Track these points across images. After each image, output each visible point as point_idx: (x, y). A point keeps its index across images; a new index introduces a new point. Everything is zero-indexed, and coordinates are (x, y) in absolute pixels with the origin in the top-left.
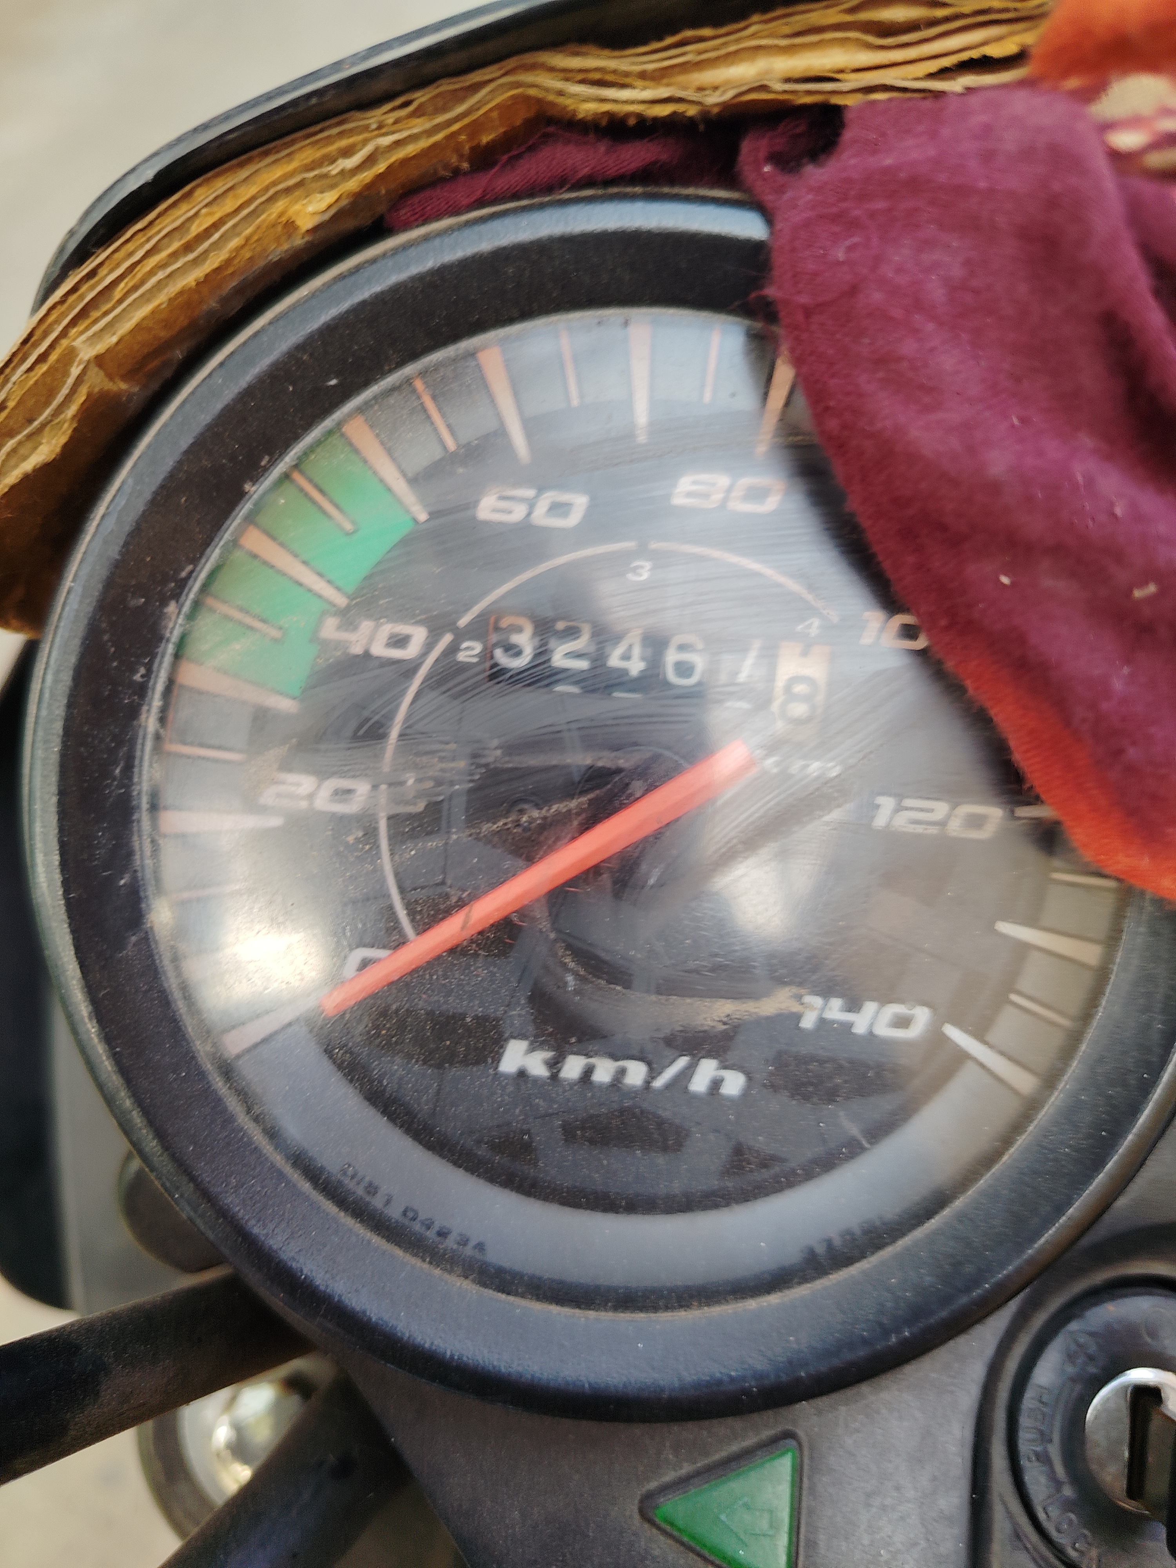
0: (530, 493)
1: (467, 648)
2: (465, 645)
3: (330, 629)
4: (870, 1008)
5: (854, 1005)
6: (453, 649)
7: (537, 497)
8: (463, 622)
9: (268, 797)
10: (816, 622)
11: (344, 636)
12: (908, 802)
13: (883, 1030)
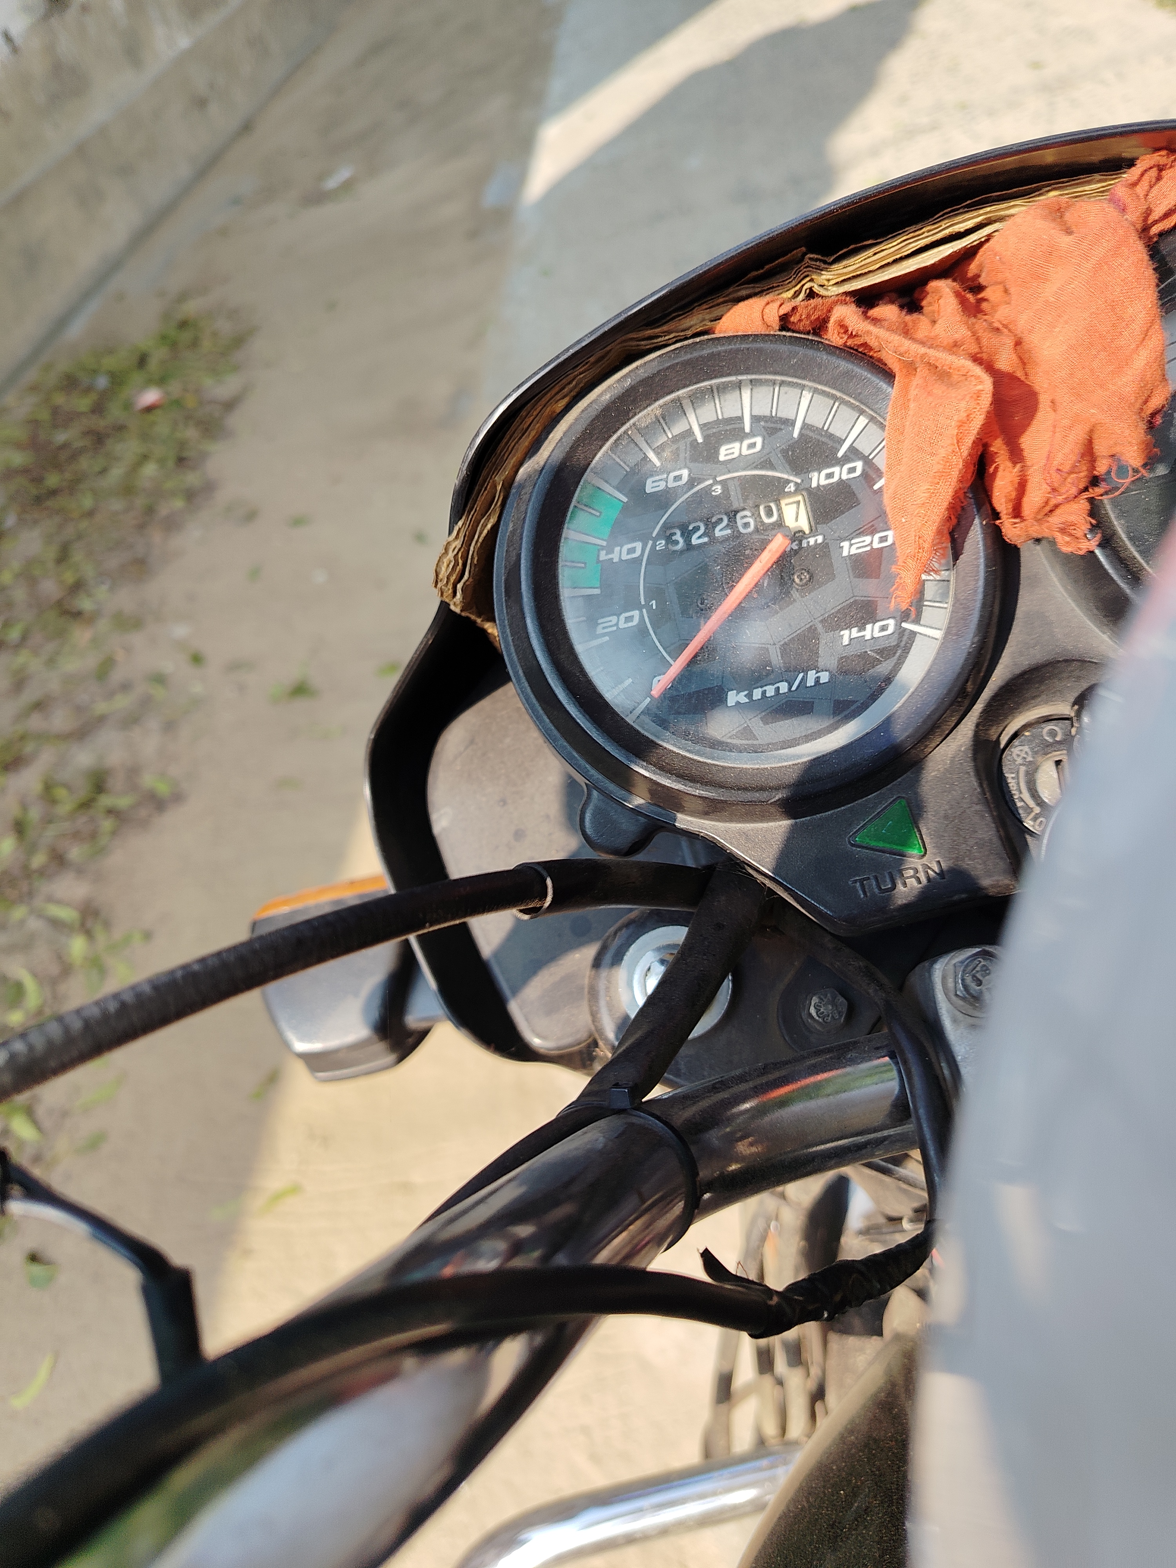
0: (665, 476)
1: (660, 544)
2: (658, 543)
3: (603, 556)
4: (869, 627)
5: (862, 628)
6: (654, 546)
7: (667, 477)
8: (654, 535)
9: (599, 630)
10: (792, 485)
11: (610, 556)
12: (853, 541)
13: (877, 634)
